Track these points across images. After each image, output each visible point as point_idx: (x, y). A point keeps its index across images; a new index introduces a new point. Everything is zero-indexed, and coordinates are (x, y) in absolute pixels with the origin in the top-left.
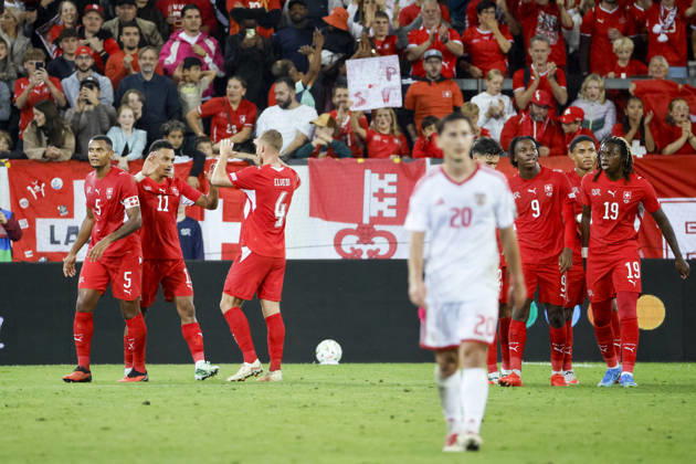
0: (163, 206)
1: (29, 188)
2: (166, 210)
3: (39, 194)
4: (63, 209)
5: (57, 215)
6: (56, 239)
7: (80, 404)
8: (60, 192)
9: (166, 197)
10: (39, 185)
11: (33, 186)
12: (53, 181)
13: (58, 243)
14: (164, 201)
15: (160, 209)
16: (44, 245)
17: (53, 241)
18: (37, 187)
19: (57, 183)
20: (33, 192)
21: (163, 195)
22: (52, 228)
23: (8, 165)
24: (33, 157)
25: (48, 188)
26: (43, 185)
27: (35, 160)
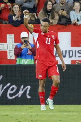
0: (48, 42)
2: (49, 43)
7: (60, 120)
9: (50, 39)
14: (48, 40)
15: (47, 43)
21: (49, 38)
23: (33, 26)
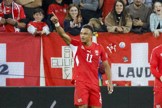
1: (108, 47)
3: (113, 50)
4: (125, 58)
5: (122, 62)
6: (122, 74)
8: (124, 49)
10: (113, 46)
11: (110, 47)
12: (121, 43)
13: (123, 76)
16: (115, 77)
17: (120, 75)
18: (112, 47)
19: (122, 45)
20: (110, 50)
22: (120, 68)
23: (97, 35)
24: (110, 31)
25: (118, 47)
26: (115, 46)
27: (111, 33)
